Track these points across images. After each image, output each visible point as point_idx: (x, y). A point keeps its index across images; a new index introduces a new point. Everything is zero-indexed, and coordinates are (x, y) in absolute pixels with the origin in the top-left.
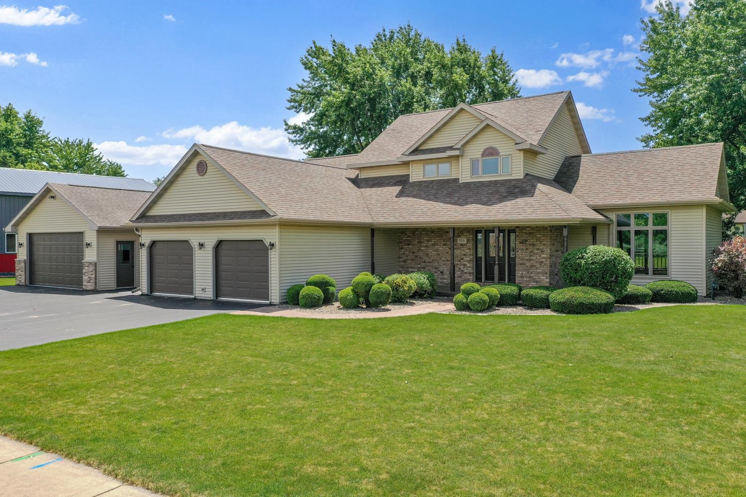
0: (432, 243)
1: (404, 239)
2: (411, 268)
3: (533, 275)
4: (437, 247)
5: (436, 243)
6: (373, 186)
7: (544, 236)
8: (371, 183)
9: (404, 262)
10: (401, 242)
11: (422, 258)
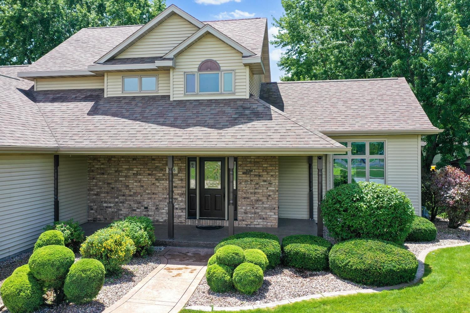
0: (134, 172)
1: (97, 166)
2: (105, 202)
3: (259, 211)
4: (140, 177)
5: (138, 172)
6: (54, 100)
7: (271, 165)
8: (51, 96)
9: (96, 195)
10: (93, 171)
11: (120, 191)
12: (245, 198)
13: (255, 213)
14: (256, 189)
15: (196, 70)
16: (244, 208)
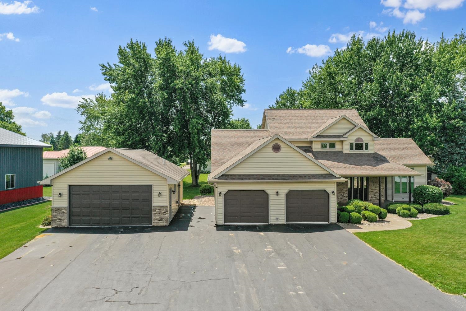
12: (371, 192)
13: (375, 197)
14: (376, 188)
15: (354, 141)
16: (371, 195)
